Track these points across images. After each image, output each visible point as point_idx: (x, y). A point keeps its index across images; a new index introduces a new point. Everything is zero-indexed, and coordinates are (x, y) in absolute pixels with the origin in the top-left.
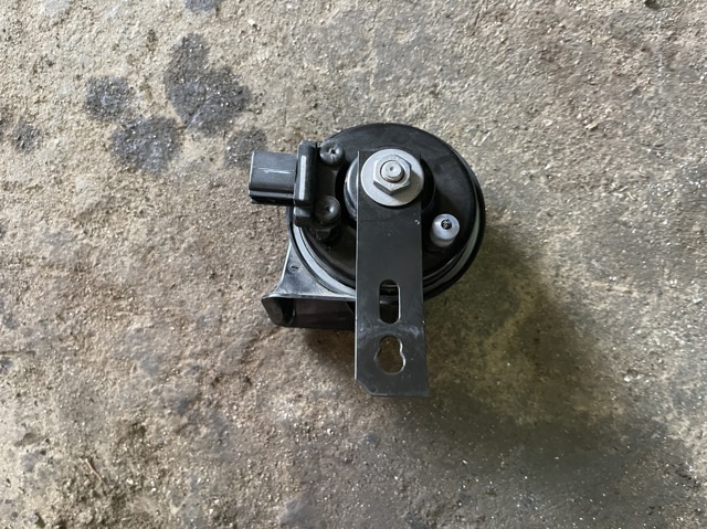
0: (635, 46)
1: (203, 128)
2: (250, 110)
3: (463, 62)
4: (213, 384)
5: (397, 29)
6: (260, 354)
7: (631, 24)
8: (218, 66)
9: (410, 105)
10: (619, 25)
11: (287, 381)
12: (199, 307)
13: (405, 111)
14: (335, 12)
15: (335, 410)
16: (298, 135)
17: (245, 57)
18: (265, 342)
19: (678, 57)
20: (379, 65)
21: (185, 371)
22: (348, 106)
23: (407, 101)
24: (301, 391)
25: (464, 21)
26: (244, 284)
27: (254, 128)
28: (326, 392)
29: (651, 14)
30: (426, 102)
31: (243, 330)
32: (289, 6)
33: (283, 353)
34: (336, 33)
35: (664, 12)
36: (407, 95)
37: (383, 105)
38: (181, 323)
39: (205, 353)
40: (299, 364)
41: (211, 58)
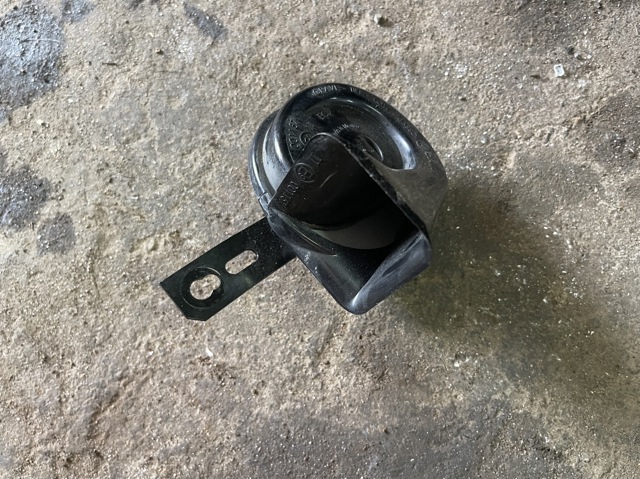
0: (379, 63)
1: (13, 224)
2: (53, 198)
3: (233, 112)
4: (66, 466)
5: (169, 97)
6: (104, 426)
7: (371, 45)
8: (17, 166)
9: (195, 160)
10: (361, 48)
11: (135, 447)
12: (38, 393)
13: (192, 166)
14: (111, 96)
15: (188, 464)
16: (100, 210)
17: (39, 153)
18: (107, 413)
19: (420, 62)
20: (160, 131)
21: (38, 459)
22: (140, 174)
23: (191, 157)
24: (151, 453)
25: (225, 78)
26: (76, 361)
27: (58, 213)
28: (176, 448)
29: (386, 32)
30: (208, 154)
31: (83, 406)
32: (70, 101)
33: (126, 420)
34: (117, 114)
35: (397, 27)
36: (190, 152)
37: (170, 166)
38: (26, 412)
39: (53, 437)
40: (144, 426)
41: (9, 161)
